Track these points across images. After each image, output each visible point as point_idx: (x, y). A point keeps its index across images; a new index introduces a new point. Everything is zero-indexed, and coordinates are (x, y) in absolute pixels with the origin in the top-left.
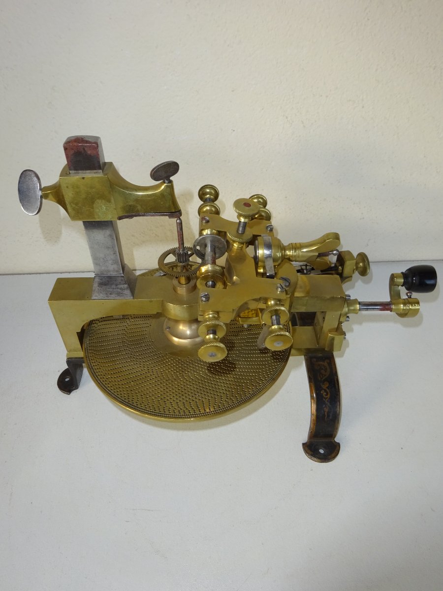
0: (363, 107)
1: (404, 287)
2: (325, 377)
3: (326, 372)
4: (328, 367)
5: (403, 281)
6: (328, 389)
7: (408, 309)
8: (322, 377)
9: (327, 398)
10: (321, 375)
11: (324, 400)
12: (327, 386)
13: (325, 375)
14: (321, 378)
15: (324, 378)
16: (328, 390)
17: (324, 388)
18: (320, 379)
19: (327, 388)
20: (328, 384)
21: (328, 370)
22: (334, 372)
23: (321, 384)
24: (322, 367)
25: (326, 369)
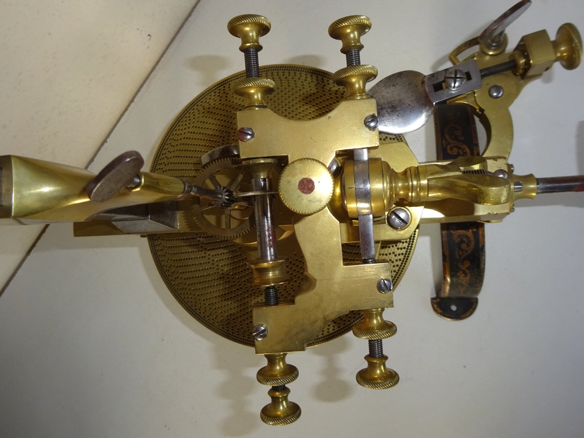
2: (467, 254)
3: (468, 246)
4: (472, 239)
6: (469, 270)
8: (461, 254)
10: (461, 252)
12: (467, 266)
13: (466, 251)
14: (460, 256)
15: (464, 256)
16: (467, 271)
17: (462, 269)
18: (458, 257)
19: (468, 268)
20: (469, 263)
21: (473, 243)
22: (481, 245)
23: (459, 264)
24: (464, 239)
25: (470, 242)
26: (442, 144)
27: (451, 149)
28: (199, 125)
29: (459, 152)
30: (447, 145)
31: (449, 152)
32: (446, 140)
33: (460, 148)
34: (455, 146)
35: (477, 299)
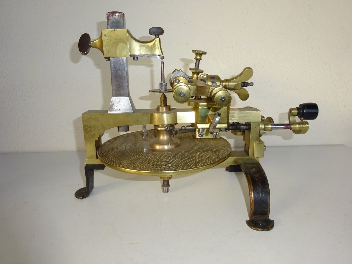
0: (251, 53)
1: (297, 116)
5: (297, 111)
7: (301, 127)
9: (259, 182)
11: (257, 183)
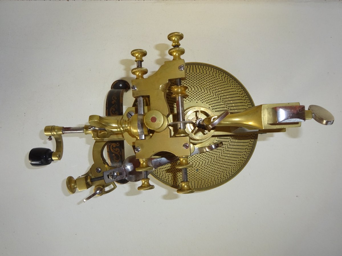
3: (112, 110)
10: (115, 107)
12: (113, 101)
13: (113, 107)
16: (113, 99)
18: (116, 105)
19: (113, 100)
21: (110, 111)
23: (116, 102)
24: (114, 113)
25: (111, 111)
26: (122, 153)
27: (118, 151)
28: (229, 167)
29: (115, 149)
30: (120, 152)
31: (119, 149)
32: (120, 155)
33: (115, 151)
34: (116, 152)
35: (111, 89)
